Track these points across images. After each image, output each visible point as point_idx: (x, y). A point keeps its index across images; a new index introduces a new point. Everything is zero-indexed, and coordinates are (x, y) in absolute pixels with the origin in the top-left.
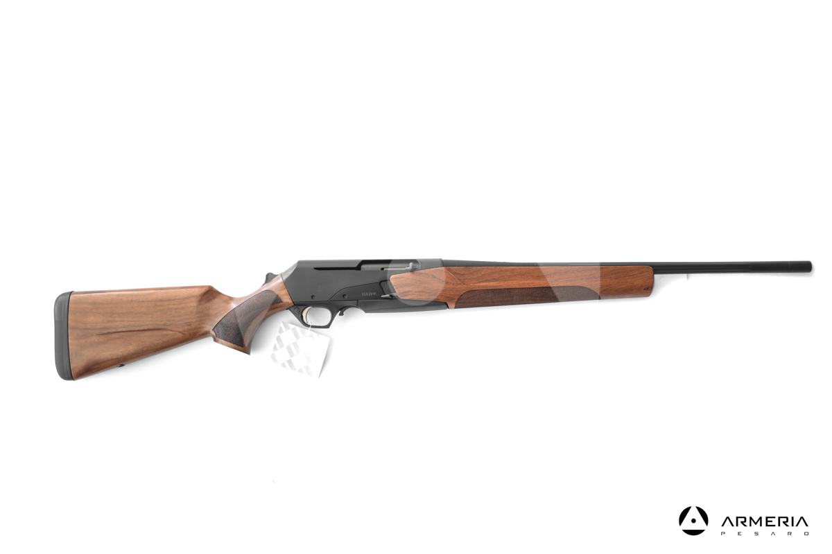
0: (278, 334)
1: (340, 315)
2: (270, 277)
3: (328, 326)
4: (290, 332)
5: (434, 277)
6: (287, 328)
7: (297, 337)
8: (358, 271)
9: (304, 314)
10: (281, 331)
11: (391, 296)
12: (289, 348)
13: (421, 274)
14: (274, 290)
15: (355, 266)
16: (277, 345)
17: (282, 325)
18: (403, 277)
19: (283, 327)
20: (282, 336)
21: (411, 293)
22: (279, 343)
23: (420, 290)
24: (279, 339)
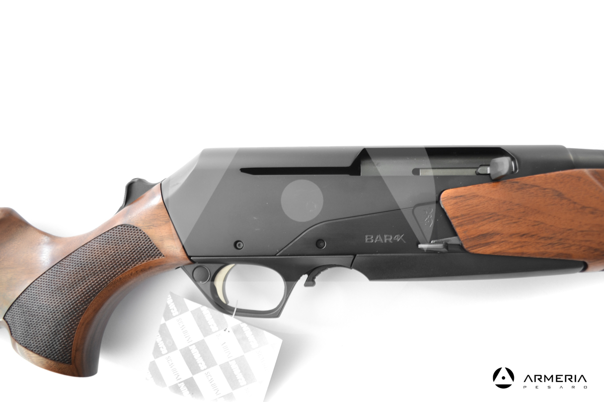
0: (163, 321)
1: (306, 285)
2: (133, 191)
3: (275, 313)
4: (188, 319)
5: (560, 195)
6: (182, 309)
7: (205, 330)
8: (354, 178)
9: (218, 283)
10: (168, 315)
11: (447, 246)
12: (187, 355)
13: (523, 187)
14: (140, 225)
15: (348, 163)
16: (161, 344)
17: (170, 301)
18: (475, 196)
19: (172, 306)
20: (171, 325)
21: (497, 238)
22: (164, 340)
23: (523, 229)
24: (164, 331)
